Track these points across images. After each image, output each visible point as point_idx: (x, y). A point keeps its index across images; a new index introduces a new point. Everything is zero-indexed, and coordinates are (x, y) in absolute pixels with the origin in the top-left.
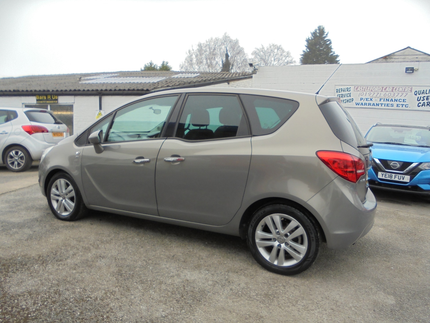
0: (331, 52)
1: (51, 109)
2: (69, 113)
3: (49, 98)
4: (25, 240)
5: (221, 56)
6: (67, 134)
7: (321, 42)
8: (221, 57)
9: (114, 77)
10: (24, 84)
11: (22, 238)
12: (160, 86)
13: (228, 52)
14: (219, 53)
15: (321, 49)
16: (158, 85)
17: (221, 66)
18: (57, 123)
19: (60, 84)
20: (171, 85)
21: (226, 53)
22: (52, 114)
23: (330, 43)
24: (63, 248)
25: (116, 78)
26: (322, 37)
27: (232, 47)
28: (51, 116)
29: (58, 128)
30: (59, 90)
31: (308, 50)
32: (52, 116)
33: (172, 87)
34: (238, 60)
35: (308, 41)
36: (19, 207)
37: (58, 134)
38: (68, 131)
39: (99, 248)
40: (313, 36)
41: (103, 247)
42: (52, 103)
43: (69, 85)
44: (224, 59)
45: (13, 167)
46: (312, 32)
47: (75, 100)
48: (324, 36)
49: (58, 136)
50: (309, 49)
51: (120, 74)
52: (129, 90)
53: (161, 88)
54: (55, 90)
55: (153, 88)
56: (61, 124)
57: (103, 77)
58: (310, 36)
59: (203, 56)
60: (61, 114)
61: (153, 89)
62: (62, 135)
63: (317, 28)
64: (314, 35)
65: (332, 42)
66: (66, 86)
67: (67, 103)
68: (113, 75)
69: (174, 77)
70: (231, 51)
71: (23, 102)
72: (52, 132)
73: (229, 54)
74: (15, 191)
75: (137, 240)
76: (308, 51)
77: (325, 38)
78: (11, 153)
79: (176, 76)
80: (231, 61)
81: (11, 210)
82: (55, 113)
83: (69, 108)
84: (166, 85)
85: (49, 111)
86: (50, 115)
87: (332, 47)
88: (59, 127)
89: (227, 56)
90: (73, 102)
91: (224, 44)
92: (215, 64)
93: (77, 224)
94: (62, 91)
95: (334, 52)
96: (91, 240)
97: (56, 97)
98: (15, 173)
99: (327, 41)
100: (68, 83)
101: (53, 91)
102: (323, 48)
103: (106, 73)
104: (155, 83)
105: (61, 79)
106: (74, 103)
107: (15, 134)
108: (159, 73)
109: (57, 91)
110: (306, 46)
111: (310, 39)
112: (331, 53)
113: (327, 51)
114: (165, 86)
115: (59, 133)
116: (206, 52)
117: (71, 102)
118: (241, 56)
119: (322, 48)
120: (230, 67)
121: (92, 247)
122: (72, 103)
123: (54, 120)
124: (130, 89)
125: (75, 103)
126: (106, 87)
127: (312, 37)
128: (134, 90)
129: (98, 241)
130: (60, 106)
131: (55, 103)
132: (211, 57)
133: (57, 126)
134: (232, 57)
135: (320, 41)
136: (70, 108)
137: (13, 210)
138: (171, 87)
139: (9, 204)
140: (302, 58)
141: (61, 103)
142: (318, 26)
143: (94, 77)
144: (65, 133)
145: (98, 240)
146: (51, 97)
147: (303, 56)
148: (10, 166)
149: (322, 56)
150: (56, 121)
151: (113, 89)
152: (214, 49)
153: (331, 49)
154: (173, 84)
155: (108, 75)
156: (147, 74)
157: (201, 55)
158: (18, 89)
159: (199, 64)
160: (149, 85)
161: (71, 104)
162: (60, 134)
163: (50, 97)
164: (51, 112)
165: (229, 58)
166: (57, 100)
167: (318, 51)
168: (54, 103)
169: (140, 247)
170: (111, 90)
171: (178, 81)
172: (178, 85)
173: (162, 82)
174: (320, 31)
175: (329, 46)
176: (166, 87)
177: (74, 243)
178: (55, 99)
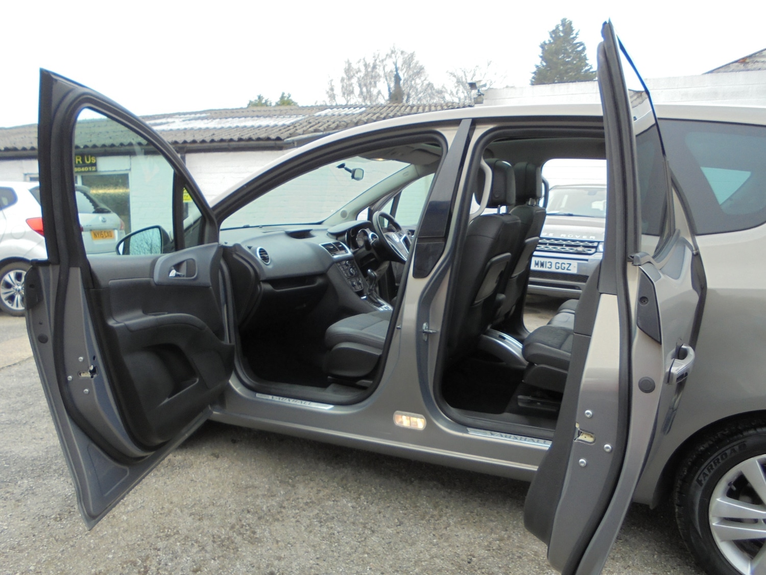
0: (587, 65)
1: (83, 184)
2: (120, 191)
3: (79, 162)
4: (55, 519)
5: (386, 79)
6: (121, 233)
7: (568, 48)
8: (386, 82)
9: (202, 119)
10: (25, 137)
11: (47, 512)
12: (300, 131)
13: (399, 72)
14: (382, 73)
15: (567, 60)
16: (296, 130)
17: (387, 97)
18: (98, 211)
19: (98, 134)
20: (321, 128)
21: (395, 73)
22: (88, 194)
23: (584, 49)
24: (160, 545)
25: (206, 121)
26: (569, 38)
27: (404, 62)
28: (85, 197)
29: (102, 221)
30: (99, 144)
31: (545, 64)
32: (88, 197)
33: (325, 133)
34: (418, 87)
35: (543, 46)
36: (31, 409)
37: (103, 233)
38: (123, 228)
39: (259, 540)
40: (551, 37)
41: (267, 534)
42: (85, 172)
43: (117, 135)
44: (392, 85)
45: (12, 306)
46: (551, 30)
47: (131, 164)
48: (572, 36)
49: (103, 237)
50: (546, 62)
51: (211, 113)
52: (240, 140)
53: (303, 134)
54: (90, 144)
55: (289, 135)
56: (108, 212)
57: (181, 120)
58: (547, 38)
59: (354, 81)
60: (105, 193)
61: (288, 137)
62: (111, 236)
63: (560, 23)
64: (553, 36)
65: (587, 47)
66: (111, 138)
67: (115, 171)
68: (198, 115)
69: (320, 115)
70: (403, 70)
71: (26, 172)
72: (91, 230)
73: (401, 74)
74: (20, 363)
75: (350, 505)
76: (543, 66)
77: (575, 40)
78: (7, 278)
79: (323, 113)
80: (405, 89)
81: (12, 417)
82: (93, 192)
83: (120, 181)
84: (312, 129)
85: (79, 187)
86: (83, 195)
87: (588, 57)
88: (104, 218)
89: (397, 79)
90: (128, 168)
91: (390, 57)
92: (376, 95)
93: (180, 457)
94: (104, 146)
95: (591, 66)
96: (228, 513)
97: (93, 158)
98: (17, 318)
99: (578, 45)
100: (114, 132)
101: (86, 147)
102: (572, 58)
103: (184, 114)
104: (289, 126)
105: (99, 126)
106: (130, 170)
107: (12, 236)
108: (287, 110)
109: (95, 146)
110: (541, 57)
111: (547, 42)
112: (587, 68)
113: (579, 63)
114: (310, 129)
115: (105, 232)
116: (358, 73)
117: (124, 169)
118: (423, 78)
119: (569, 59)
120: (403, 99)
121: (238, 539)
122: (126, 170)
123: (93, 205)
124: (242, 137)
125: (132, 170)
126: (194, 136)
127: (550, 39)
128: (250, 139)
129: (249, 516)
130: (102, 177)
131: (92, 171)
132: (368, 82)
133: (100, 217)
134: (406, 80)
135: (565, 47)
136: (122, 180)
137: (18, 418)
138: (322, 131)
139: (8, 401)
140: (533, 78)
141: (103, 172)
142: (562, 18)
143: (164, 120)
144: (116, 232)
145: (249, 512)
146: (83, 160)
147: (535, 75)
148: (7, 303)
149: (570, 74)
150: (98, 208)
151: (208, 139)
152: (374, 67)
153: (586, 59)
154: (325, 126)
155: (188, 116)
156: (264, 111)
157: (350, 78)
158: (14, 146)
159: (346, 95)
160: (278, 130)
161: (126, 172)
162: (106, 234)
163: (80, 160)
164: (86, 188)
165: (402, 82)
166: (95, 165)
167: (562, 65)
168: (89, 171)
169: (368, 532)
170: (203, 141)
171: (332, 120)
172: (334, 127)
173: (301, 124)
174: (565, 28)
175: (583, 55)
176: (312, 132)
177: (186, 523)
178: (91, 162)
